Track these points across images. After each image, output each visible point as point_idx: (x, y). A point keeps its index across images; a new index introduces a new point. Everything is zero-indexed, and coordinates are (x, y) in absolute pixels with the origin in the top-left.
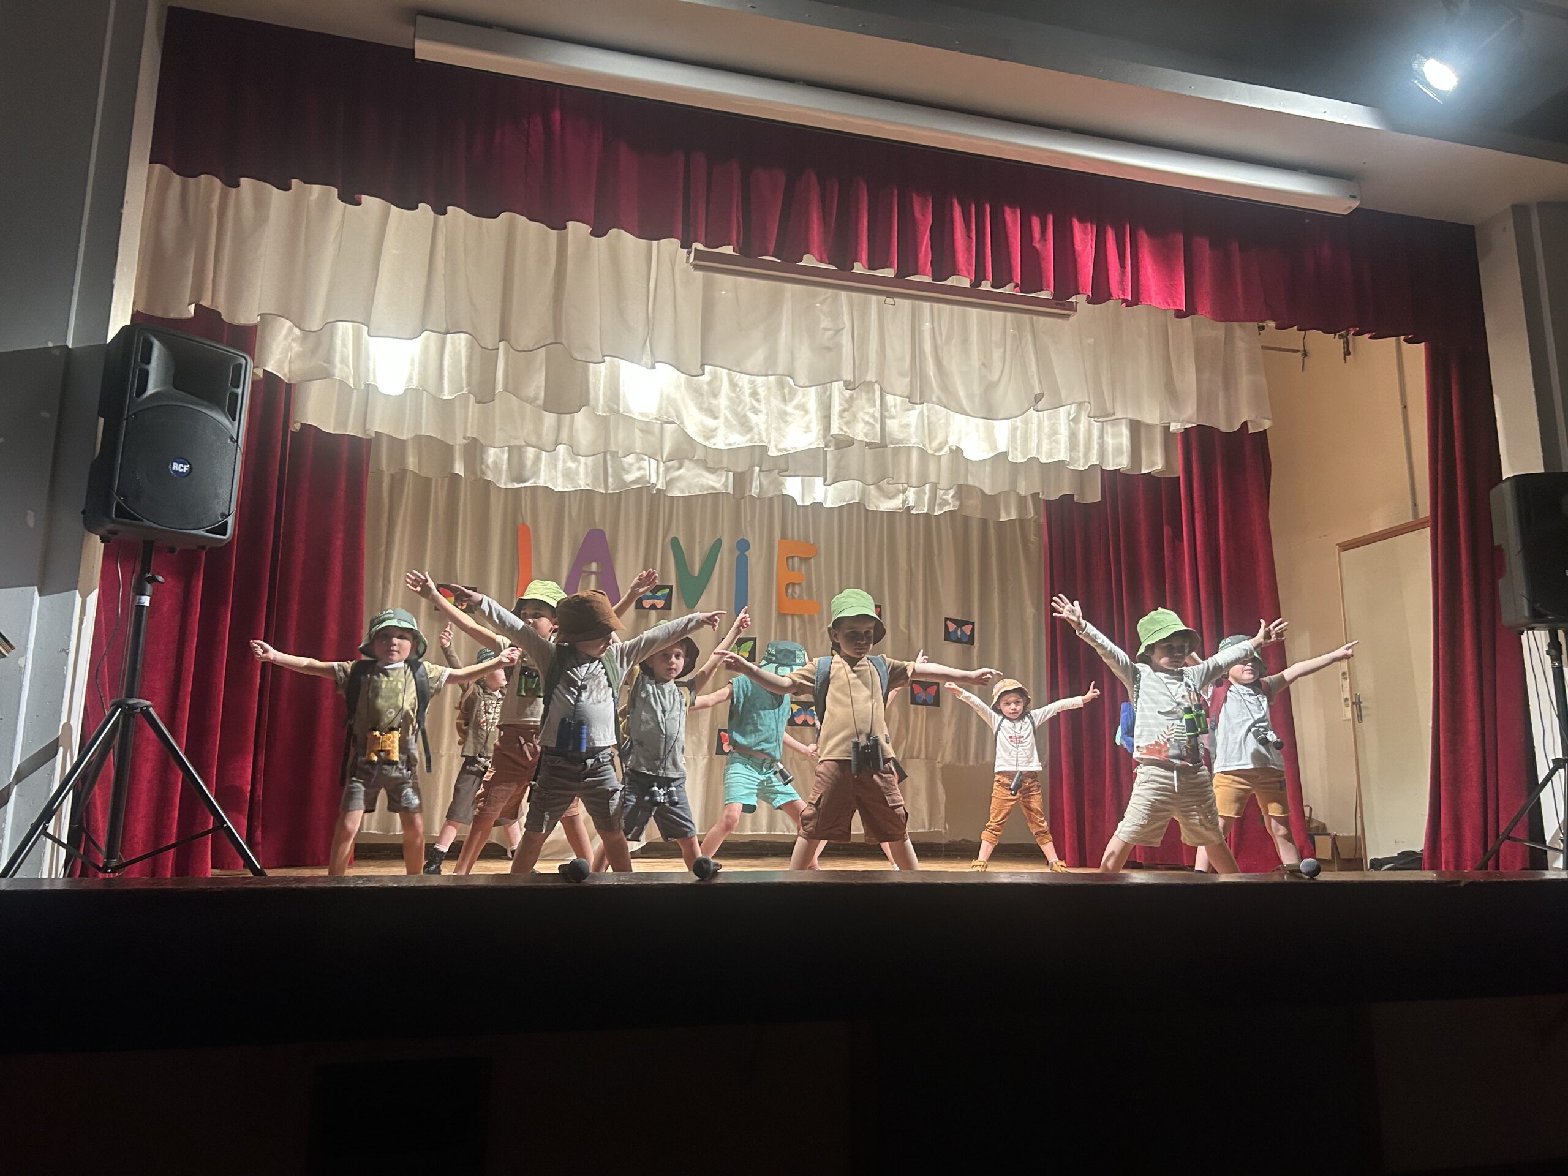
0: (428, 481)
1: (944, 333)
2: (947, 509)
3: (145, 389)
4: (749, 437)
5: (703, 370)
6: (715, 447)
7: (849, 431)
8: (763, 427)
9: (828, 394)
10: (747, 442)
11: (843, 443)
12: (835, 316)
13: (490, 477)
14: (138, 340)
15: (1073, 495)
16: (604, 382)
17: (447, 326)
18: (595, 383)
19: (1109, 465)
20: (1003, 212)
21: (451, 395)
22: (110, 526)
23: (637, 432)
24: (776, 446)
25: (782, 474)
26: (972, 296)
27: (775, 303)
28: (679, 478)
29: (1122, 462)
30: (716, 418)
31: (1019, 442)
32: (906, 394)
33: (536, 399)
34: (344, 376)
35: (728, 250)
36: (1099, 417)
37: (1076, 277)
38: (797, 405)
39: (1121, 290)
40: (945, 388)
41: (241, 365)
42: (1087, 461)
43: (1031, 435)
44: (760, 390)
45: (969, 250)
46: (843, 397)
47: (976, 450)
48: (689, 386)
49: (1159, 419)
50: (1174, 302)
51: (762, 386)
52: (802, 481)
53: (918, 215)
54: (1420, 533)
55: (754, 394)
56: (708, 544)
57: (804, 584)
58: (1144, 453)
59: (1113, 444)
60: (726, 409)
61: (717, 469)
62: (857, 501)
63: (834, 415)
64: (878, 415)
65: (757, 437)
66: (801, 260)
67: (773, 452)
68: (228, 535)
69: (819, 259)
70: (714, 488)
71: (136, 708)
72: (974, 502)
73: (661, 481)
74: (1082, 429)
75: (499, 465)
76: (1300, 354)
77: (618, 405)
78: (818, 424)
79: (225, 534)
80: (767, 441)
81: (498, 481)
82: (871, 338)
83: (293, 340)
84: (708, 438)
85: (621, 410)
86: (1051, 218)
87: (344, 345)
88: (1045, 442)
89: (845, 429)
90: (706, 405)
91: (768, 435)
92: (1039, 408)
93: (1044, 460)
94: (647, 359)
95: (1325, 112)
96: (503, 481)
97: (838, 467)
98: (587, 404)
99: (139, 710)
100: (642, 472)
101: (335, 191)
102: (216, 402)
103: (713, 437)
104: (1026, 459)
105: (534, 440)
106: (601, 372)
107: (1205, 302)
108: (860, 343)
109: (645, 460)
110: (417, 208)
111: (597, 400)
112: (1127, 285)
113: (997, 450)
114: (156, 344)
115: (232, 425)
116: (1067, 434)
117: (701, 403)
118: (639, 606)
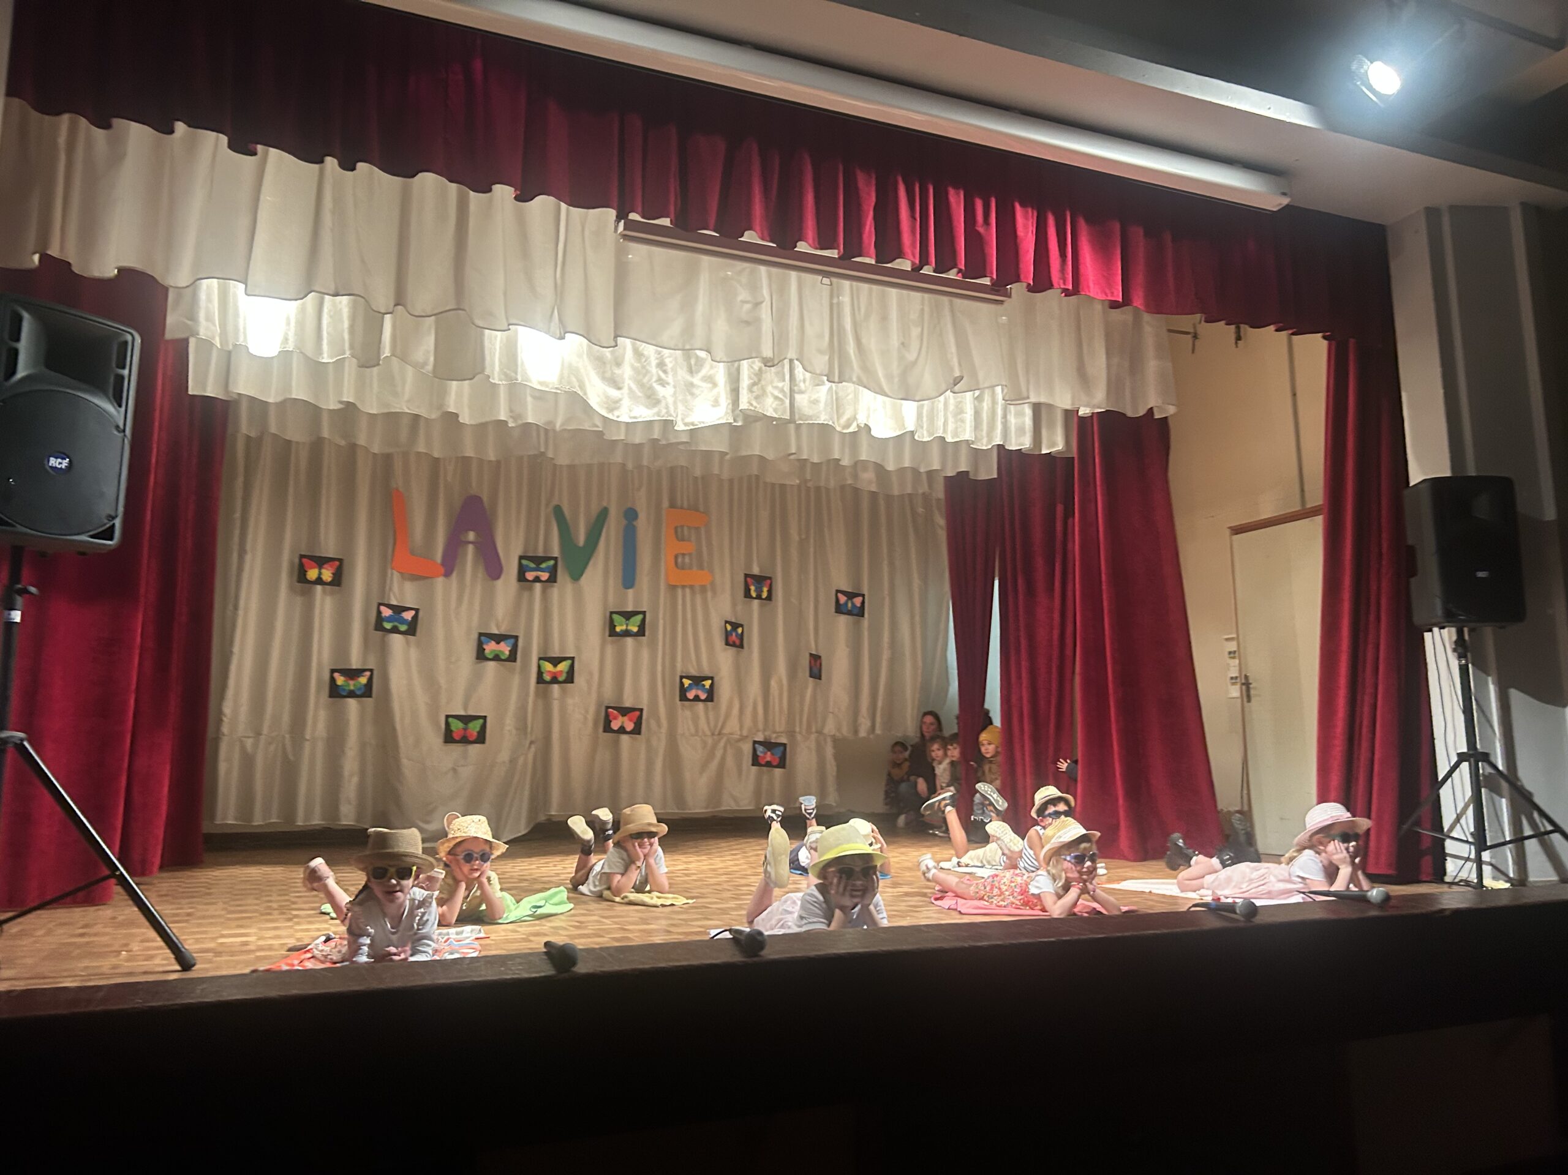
0: (289, 443)
1: (863, 310)
3: (13, 371)
4: (655, 410)
5: (616, 342)
6: (619, 420)
7: (758, 406)
8: (670, 400)
9: (737, 370)
10: (654, 416)
11: (751, 418)
12: (754, 287)
13: (362, 441)
15: (968, 472)
16: (500, 348)
17: (334, 285)
18: (491, 350)
19: (1011, 445)
20: (947, 193)
21: (332, 359)
23: (531, 401)
24: (683, 420)
27: (691, 274)
29: (1021, 442)
30: (619, 388)
31: (925, 419)
32: (826, 372)
33: (425, 364)
34: (210, 335)
36: (1012, 401)
37: (1018, 264)
38: (704, 377)
39: (1061, 279)
40: (866, 368)
41: (126, 343)
42: (990, 440)
43: (937, 417)
44: (667, 361)
45: (913, 232)
46: (752, 370)
47: (884, 428)
48: (590, 354)
49: (1067, 402)
50: (1110, 294)
51: (669, 357)
53: (862, 192)
55: (661, 365)
56: (594, 511)
58: (1044, 432)
59: (1015, 424)
60: (630, 379)
62: (755, 474)
63: (743, 388)
64: (787, 389)
65: (664, 411)
66: (742, 236)
67: (680, 427)
68: (115, 540)
69: (760, 235)
72: (871, 476)
73: (550, 450)
74: (986, 408)
77: (516, 373)
78: (727, 398)
79: (111, 539)
80: (674, 415)
81: (369, 446)
82: (790, 312)
84: (611, 410)
85: (519, 379)
86: (993, 201)
88: (951, 420)
89: (755, 404)
90: (608, 375)
91: (676, 408)
92: (957, 391)
93: (950, 439)
94: (555, 328)
95: (1269, 109)
96: (375, 446)
98: (480, 373)
99: (12, 744)
101: (224, 139)
102: (97, 384)
103: (616, 408)
104: (932, 438)
106: (498, 340)
108: (781, 317)
110: (322, 162)
111: (493, 365)
112: (1068, 274)
113: (905, 429)
114: (26, 316)
115: (118, 412)
116: (972, 412)
117: (604, 372)
118: (521, 578)
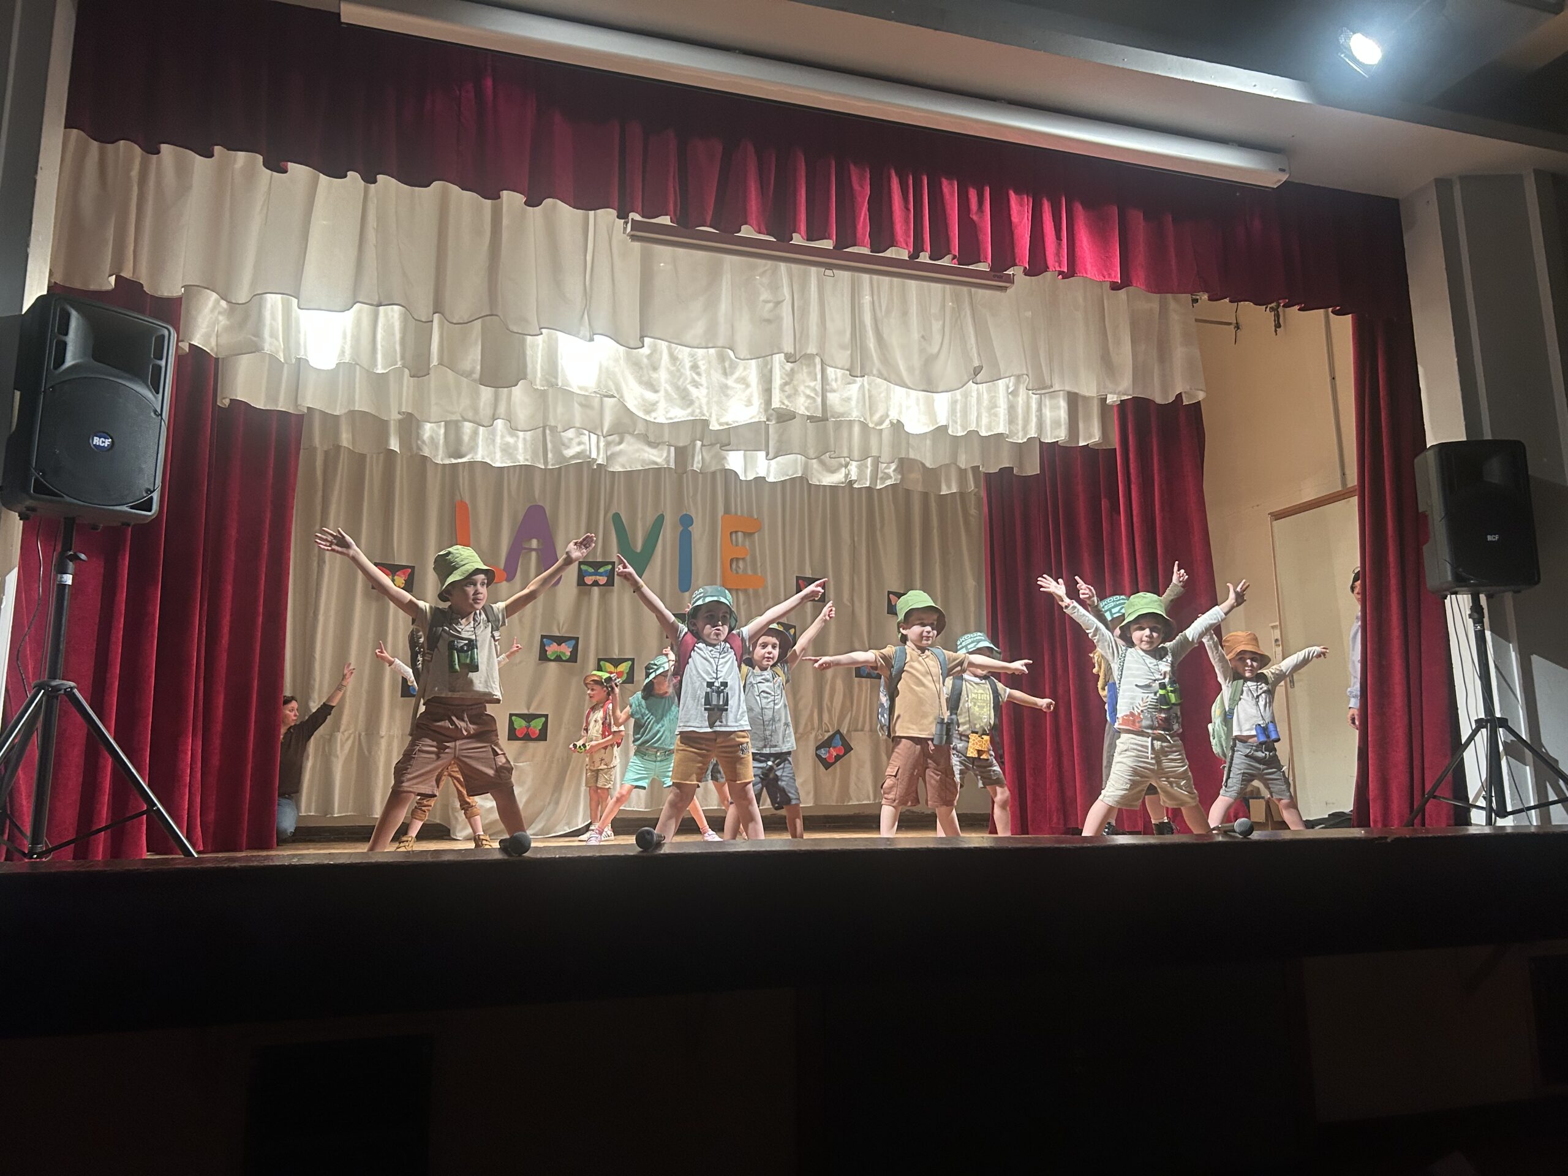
0: (363, 457)
1: (884, 308)
2: (889, 482)
3: (63, 362)
4: (689, 410)
5: (643, 343)
6: (656, 421)
7: (790, 405)
9: (769, 367)
10: (688, 416)
11: (785, 417)
12: (775, 287)
13: (426, 452)
14: (55, 309)
15: (1013, 468)
16: (542, 356)
17: (379, 297)
18: (533, 356)
19: (1047, 437)
20: (941, 183)
21: (385, 369)
22: (29, 503)
23: (577, 408)
24: (718, 420)
25: (723, 448)
26: (909, 268)
27: (714, 275)
28: (620, 453)
29: (1057, 434)
30: (656, 391)
31: (958, 415)
32: (848, 366)
33: (472, 372)
34: (274, 350)
35: (665, 220)
36: (1036, 390)
37: (1013, 249)
38: (738, 379)
39: (1055, 262)
40: (886, 360)
41: (163, 336)
42: (1025, 434)
43: (971, 408)
44: (700, 363)
45: (907, 222)
46: (784, 370)
47: (917, 424)
48: (628, 358)
49: (1095, 391)
50: (1110, 275)
51: (702, 360)
52: (745, 456)
53: (856, 186)
54: (1349, 501)
55: (695, 367)
56: (650, 519)
57: (748, 558)
58: (1081, 425)
59: (1051, 417)
60: (666, 382)
61: (659, 444)
62: (800, 475)
63: (775, 388)
64: (819, 388)
65: (698, 411)
66: (739, 231)
67: (714, 426)
68: (153, 511)
69: (757, 229)
70: (655, 463)
71: (60, 690)
72: (916, 476)
73: (601, 456)
74: (1021, 402)
75: (436, 440)
76: (1232, 327)
77: (556, 378)
78: (759, 398)
79: (150, 510)
80: (707, 414)
81: (435, 456)
82: (811, 310)
83: (220, 313)
84: (648, 412)
85: (560, 384)
86: (987, 189)
87: (274, 318)
88: (985, 415)
89: (786, 402)
90: (645, 379)
91: (709, 408)
92: (978, 382)
93: (983, 433)
94: (585, 331)
95: (1255, 86)
96: (440, 457)
97: (780, 441)
98: (525, 378)
99: (62, 692)
100: (582, 447)
101: (260, 158)
102: (137, 374)
103: (654, 411)
104: (966, 432)
105: (470, 415)
106: (538, 345)
107: (1140, 274)
108: (800, 314)
109: (585, 434)
110: (345, 176)
111: (535, 372)
112: (1063, 257)
113: (937, 423)
114: (74, 314)
115: (156, 398)
116: (1006, 407)
117: (641, 376)
118: (581, 582)
